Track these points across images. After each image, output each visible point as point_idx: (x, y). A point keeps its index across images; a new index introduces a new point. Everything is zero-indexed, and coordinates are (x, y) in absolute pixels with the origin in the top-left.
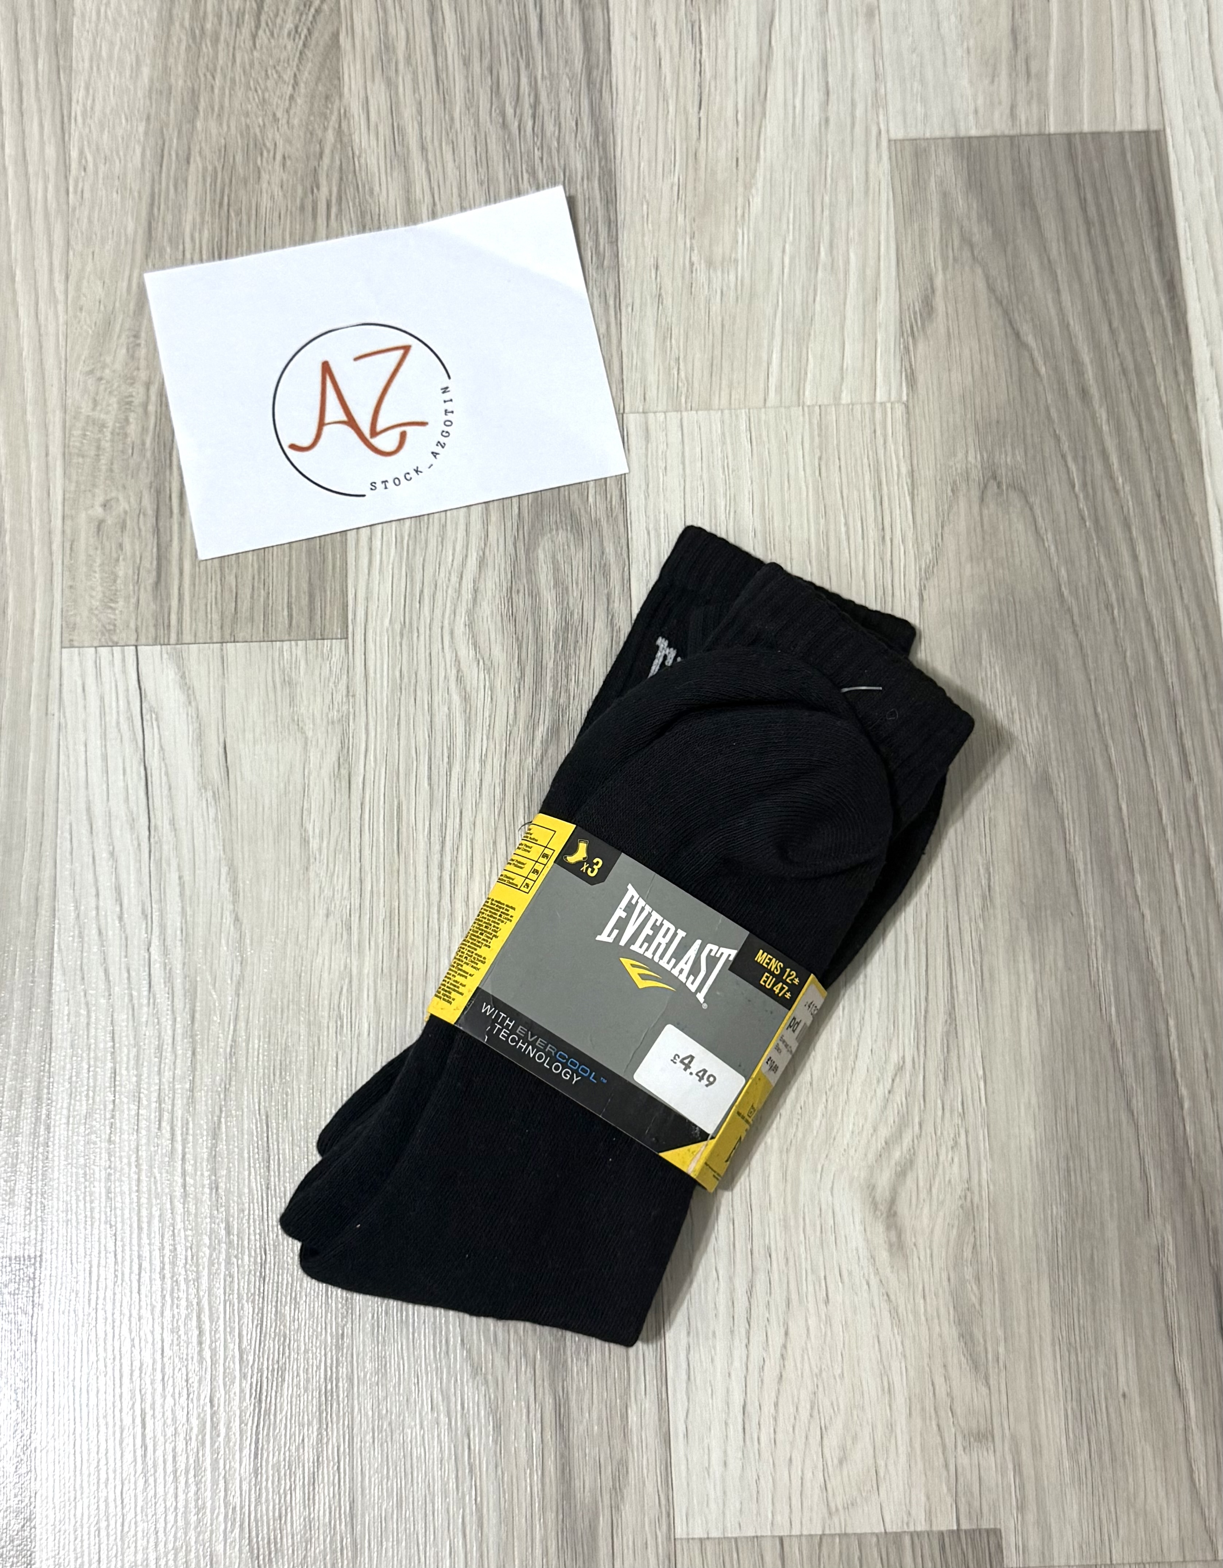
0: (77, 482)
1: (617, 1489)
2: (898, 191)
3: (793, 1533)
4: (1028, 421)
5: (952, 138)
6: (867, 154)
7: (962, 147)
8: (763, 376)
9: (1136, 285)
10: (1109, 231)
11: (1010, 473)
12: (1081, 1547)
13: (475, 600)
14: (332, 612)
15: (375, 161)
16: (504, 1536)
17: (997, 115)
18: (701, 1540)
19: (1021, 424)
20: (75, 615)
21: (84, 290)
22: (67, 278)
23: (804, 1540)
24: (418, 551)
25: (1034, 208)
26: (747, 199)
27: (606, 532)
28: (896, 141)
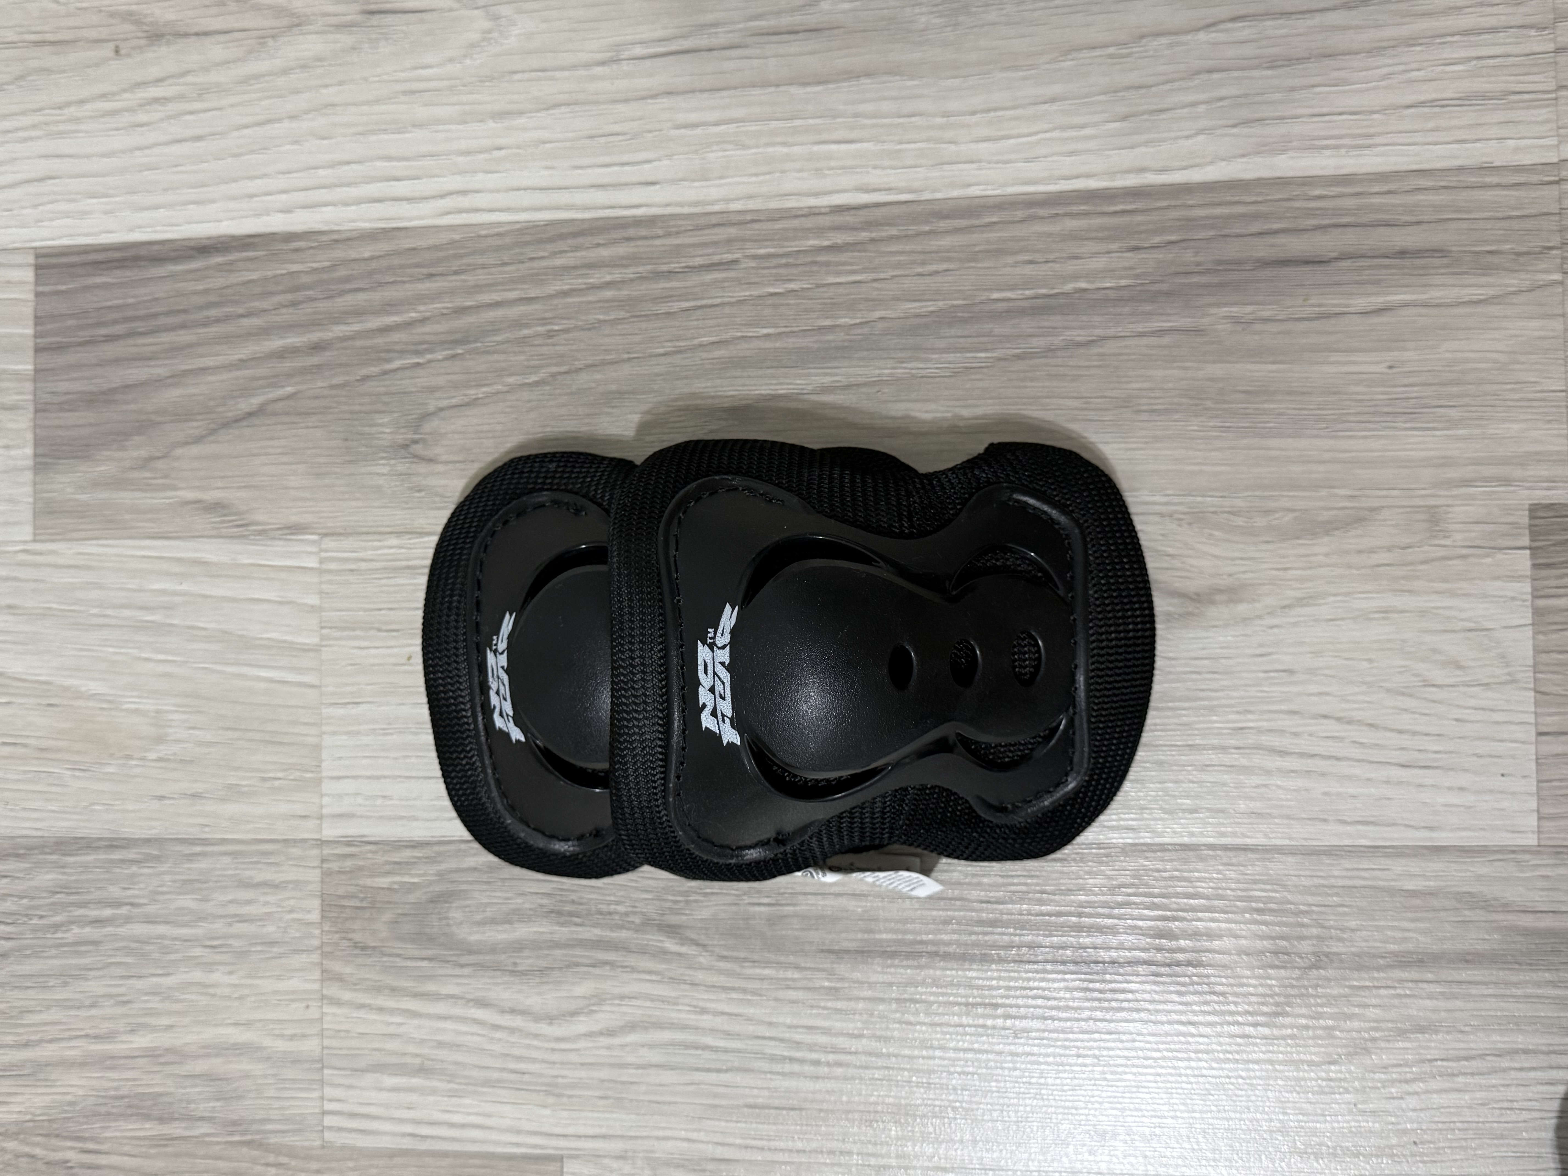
1: (1487, 904)
2: (88, 534)
3: (1533, 721)
4: (345, 408)
5: (35, 474)
6: (48, 565)
7: (45, 464)
8: (284, 688)
9: (200, 287)
10: (142, 312)
11: (402, 430)
12: (1549, 422)
15: (39, 1098)
16: (1535, 1027)
17: (11, 425)
18: (1540, 819)
19: (348, 416)
23: (1539, 710)
24: (466, 1073)
25: (113, 391)
26: (92, 697)
27: (452, 864)
28: (35, 535)
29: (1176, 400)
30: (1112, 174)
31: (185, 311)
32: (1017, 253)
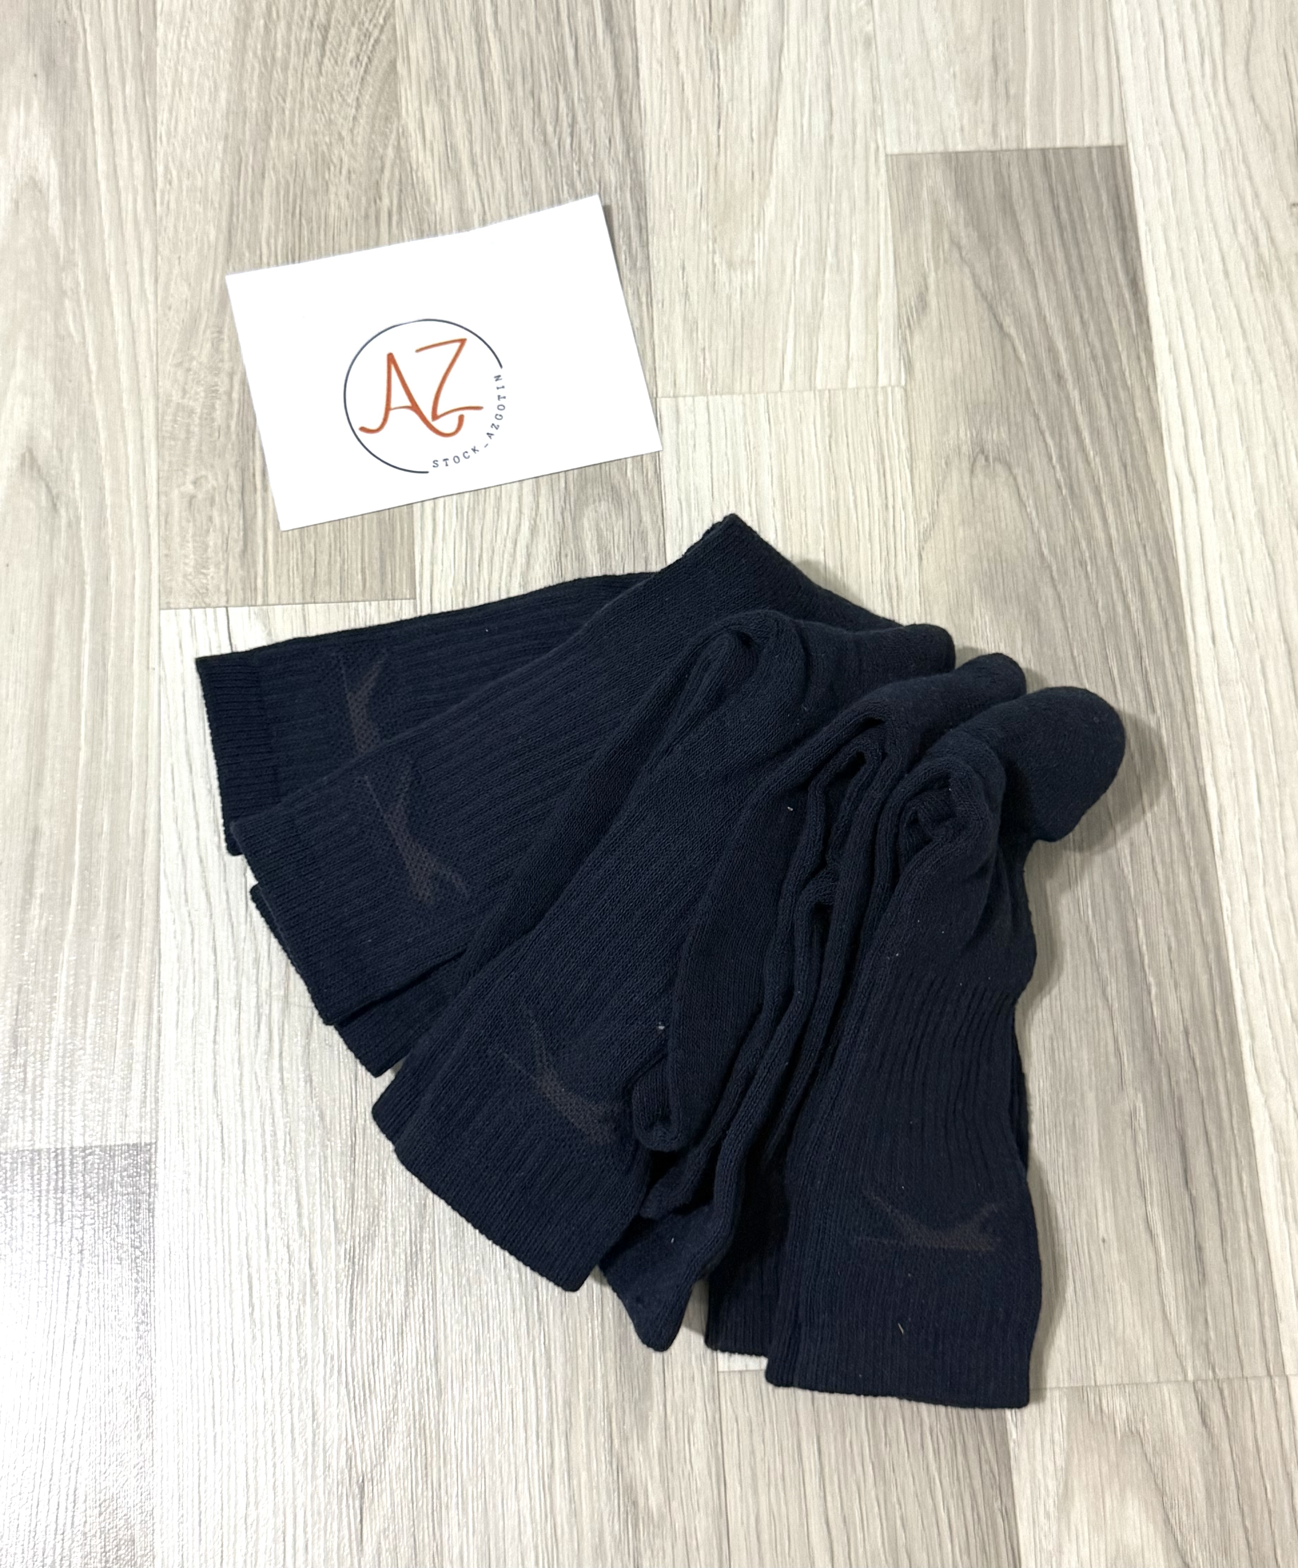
0: (170, 463)
2: (895, 199)
4: (1011, 402)
5: (941, 153)
6: (867, 168)
7: (950, 162)
8: (778, 364)
9: (1104, 282)
10: (1080, 235)
11: (996, 448)
12: (1069, 1372)
13: (528, 563)
14: (401, 575)
15: (430, 175)
16: (569, 1373)
17: (980, 131)
19: (1004, 405)
20: (170, 580)
21: (172, 291)
22: (156, 281)
24: (477, 521)
25: (1014, 214)
26: (762, 207)
27: (643, 502)
28: (892, 155)
29: (1063, 1068)
30: (1247, 1012)
31: (1083, 270)
32: (1176, 936)
